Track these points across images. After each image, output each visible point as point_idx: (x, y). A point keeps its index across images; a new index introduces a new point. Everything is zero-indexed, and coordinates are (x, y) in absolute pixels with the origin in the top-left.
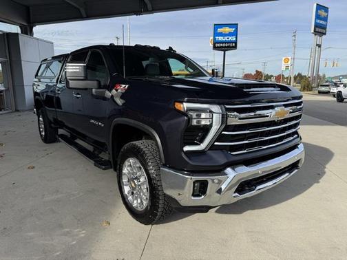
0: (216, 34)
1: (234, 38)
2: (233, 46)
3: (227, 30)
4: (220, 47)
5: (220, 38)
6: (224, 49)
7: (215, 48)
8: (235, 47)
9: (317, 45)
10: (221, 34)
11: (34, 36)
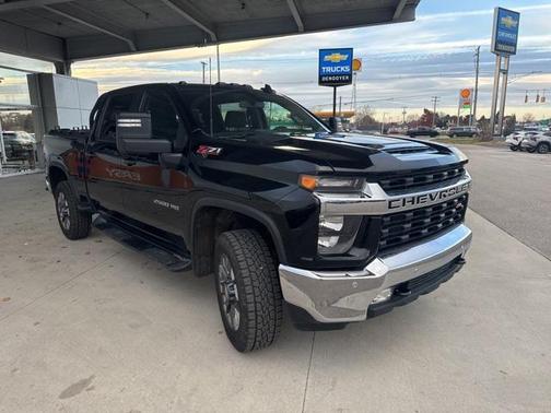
0: (322, 63)
1: (347, 69)
2: (346, 80)
3: (337, 57)
4: (329, 81)
5: (329, 69)
6: (335, 84)
7: (321, 83)
8: (349, 82)
9: (500, 71)
10: (329, 64)
11: (73, 75)
